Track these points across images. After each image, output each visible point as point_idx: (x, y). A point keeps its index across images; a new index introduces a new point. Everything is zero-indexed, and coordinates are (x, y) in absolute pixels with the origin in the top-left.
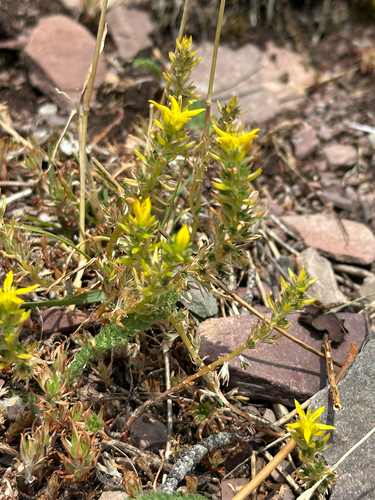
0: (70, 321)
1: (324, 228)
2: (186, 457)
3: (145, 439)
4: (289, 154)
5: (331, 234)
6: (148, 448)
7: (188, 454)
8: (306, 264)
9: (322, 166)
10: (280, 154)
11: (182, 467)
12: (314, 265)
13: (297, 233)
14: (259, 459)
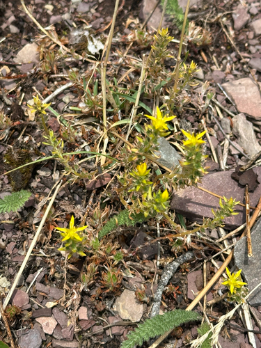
0: (101, 183)
1: (249, 95)
2: (168, 271)
3: (146, 253)
4: (230, 28)
5: (254, 100)
6: (148, 259)
7: (169, 269)
8: (238, 124)
9: (251, 35)
10: (224, 30)
11: (166, 278)
12: (243, 125)
13: (233, 100)
14: (208, 263)
